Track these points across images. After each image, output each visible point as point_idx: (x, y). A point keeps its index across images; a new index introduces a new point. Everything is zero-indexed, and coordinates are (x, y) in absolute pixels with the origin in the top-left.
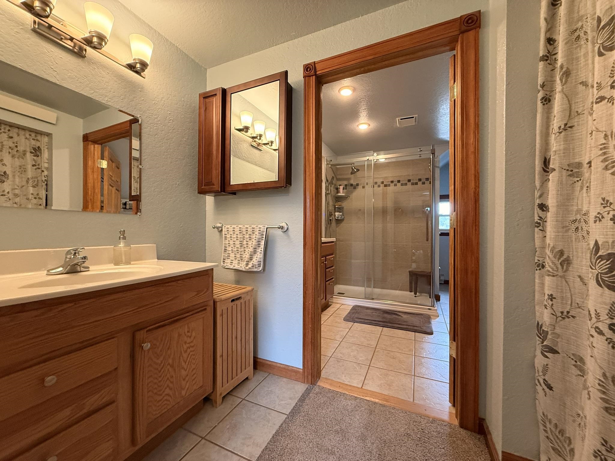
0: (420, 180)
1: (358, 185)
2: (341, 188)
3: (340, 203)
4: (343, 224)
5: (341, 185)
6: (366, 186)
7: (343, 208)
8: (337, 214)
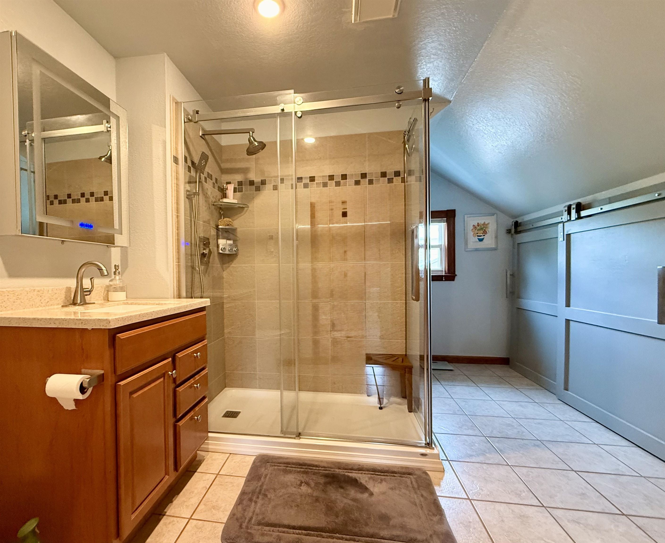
0: (384, 175)
1: (263, 183)
2: (230, 188)
3: (228, 219)
4: (235, 264)
5: (230, 183)
6: (280, 186)
7: (235, 230)
8: (222, 242)
